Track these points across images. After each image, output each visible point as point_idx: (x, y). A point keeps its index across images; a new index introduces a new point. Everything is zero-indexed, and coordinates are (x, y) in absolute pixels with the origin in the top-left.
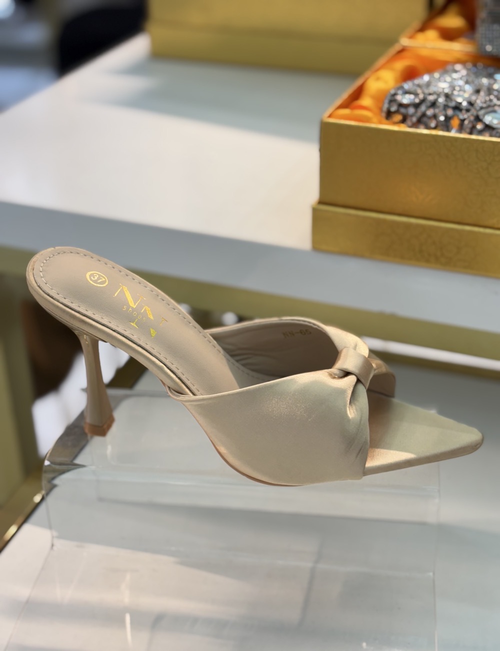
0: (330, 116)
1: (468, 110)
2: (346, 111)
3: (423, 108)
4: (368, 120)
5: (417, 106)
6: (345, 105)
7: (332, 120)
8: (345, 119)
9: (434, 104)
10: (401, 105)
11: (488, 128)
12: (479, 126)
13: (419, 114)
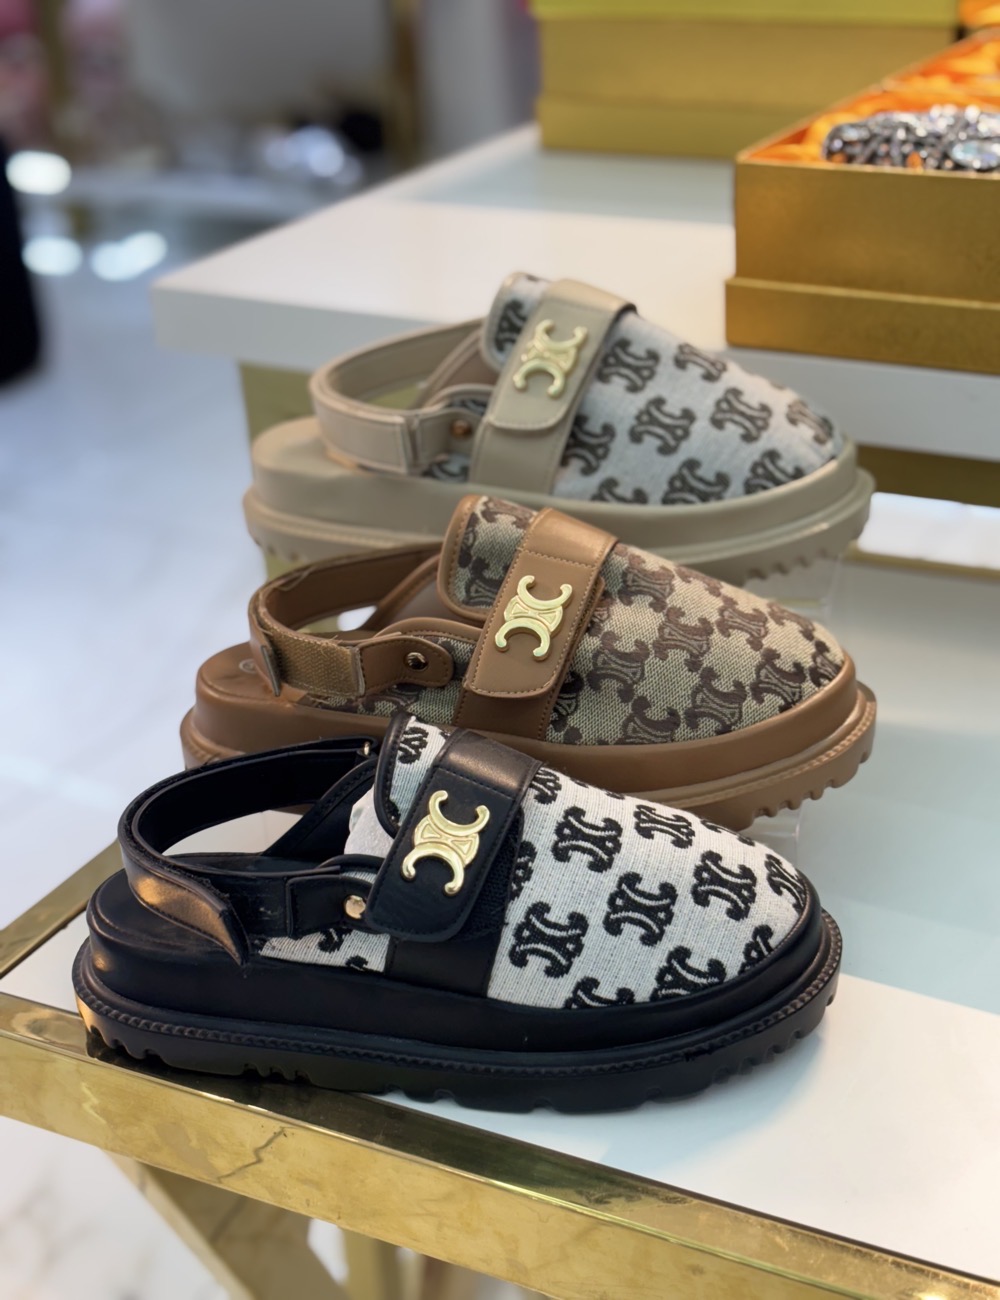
1: (933, 146)
3: (873, 145)
5: (865, 142)
9: (888, 140)
10: (846, 144)
11: (958, 166)
12: (949, 164)
13: (868, 152)
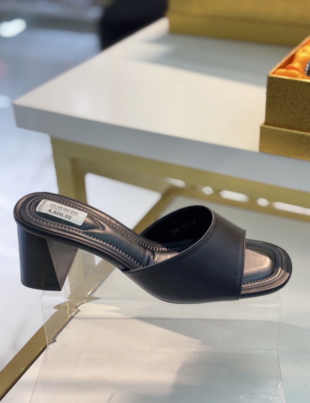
0: (273, 73)
2: (283, 70)
4: (296, 76)
6: (283, 67)
7: (274, 76)
8: (283, 75)
